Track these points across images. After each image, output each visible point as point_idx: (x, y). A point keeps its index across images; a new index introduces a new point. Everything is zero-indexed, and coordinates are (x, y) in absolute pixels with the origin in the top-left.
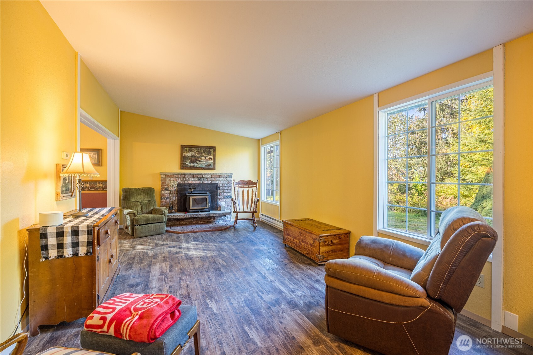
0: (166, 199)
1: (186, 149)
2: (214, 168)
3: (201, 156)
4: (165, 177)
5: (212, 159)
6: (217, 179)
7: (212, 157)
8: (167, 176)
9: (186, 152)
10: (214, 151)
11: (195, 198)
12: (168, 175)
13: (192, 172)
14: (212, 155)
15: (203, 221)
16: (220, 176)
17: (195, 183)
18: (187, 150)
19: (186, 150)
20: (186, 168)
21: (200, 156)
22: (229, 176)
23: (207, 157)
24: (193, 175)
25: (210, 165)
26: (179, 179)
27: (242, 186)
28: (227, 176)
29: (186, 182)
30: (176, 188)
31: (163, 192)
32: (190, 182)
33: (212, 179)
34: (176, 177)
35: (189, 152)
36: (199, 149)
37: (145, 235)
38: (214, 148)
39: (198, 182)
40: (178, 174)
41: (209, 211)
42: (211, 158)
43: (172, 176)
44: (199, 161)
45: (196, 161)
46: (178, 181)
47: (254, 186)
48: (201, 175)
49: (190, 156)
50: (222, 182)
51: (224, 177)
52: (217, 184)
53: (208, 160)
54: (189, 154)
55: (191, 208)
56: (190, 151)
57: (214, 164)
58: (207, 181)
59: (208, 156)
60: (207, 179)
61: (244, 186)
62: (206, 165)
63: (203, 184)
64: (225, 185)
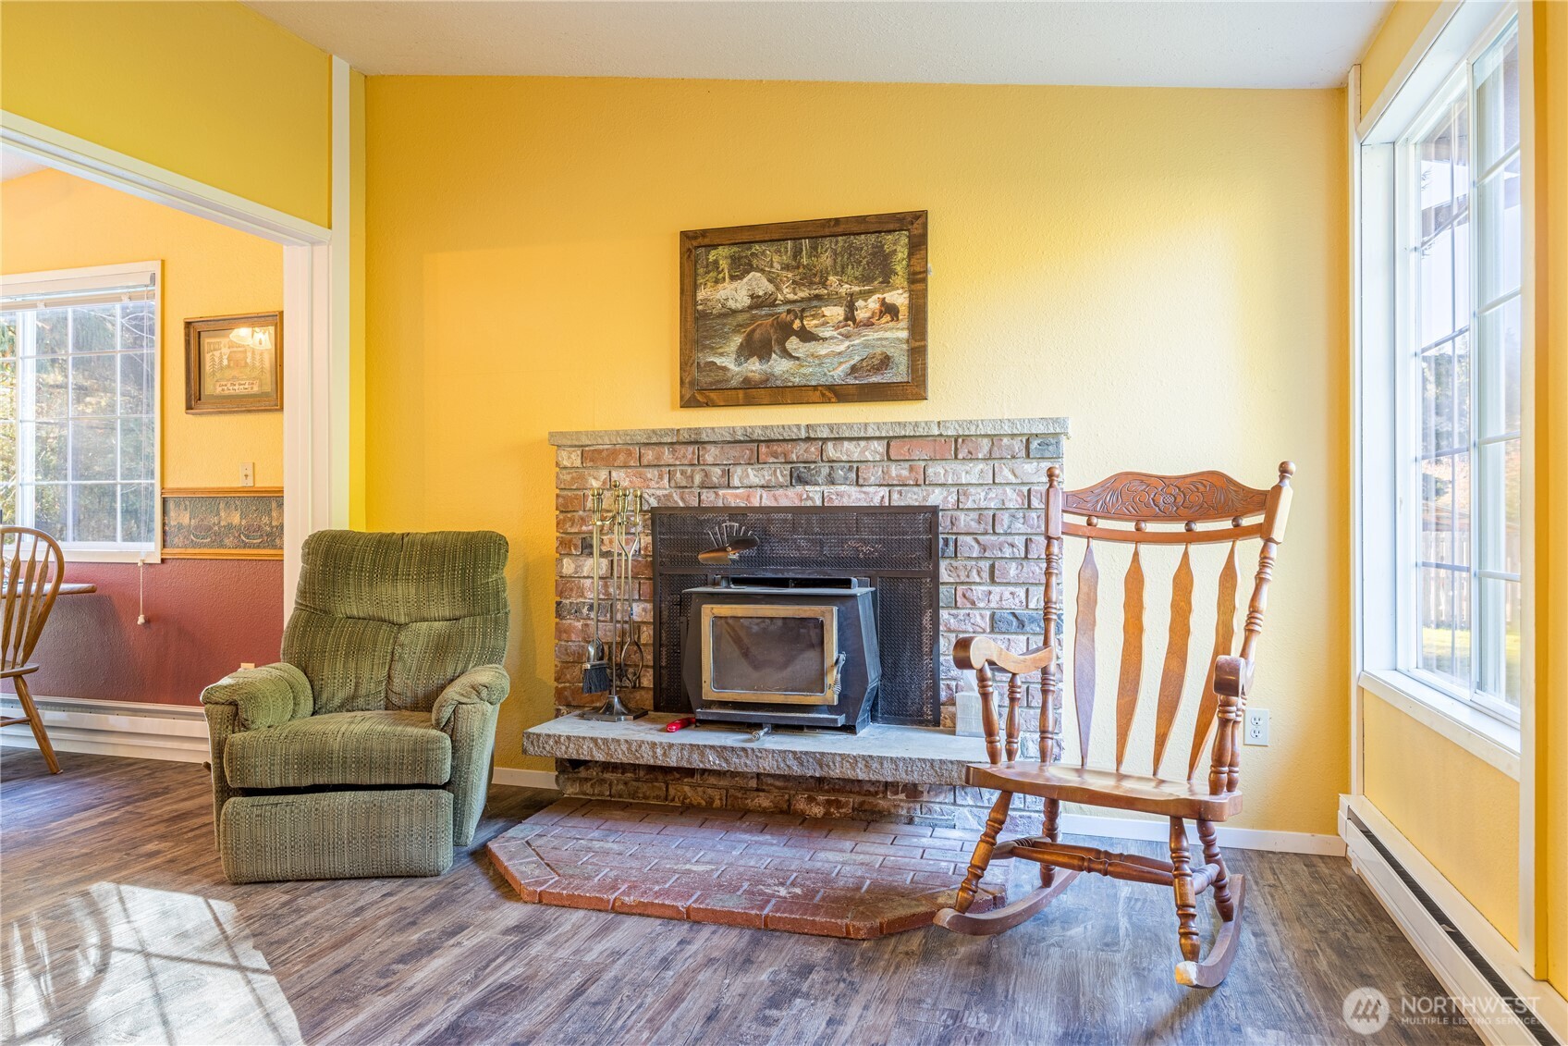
0: (585, 611)
1: (711, 258)
2: (913, 388)
3: (818, 297)
4: (578, 463)
5: (903, 313)
6: (937, 471)
7: (899, 298)
8: (593, 455)
9: (717, 282)
10: (918, 244)
11: (736, 618)
12: (600, 452)
13: (746, 424)
14: (900, 279)
15: (829, 802)
16: (957, 445)
17: (765, 499)
18: (724, 264)
19: (716, 262)
20: (713, 395)
21: (809, 299)
22: (1034, 444)
23: (860, 303)
24: (756, 446)
25: (886, 362)
26: (661, 477)
27: (1130, 526)
28: (1018, 446)
29: (709, 498)
30: (647, 540)
31: (568, 566)
32: (733, 498)
33: (894, 470)
34: (645, 462)
35: (733, 278)
36: (806, 243)
37: (286, 867)
38: (913, 226)
39: (790, 497)
40: (654, 441)
41: (849, 729)
42: (890, 310)
43: (622, 457)
44: (806, 336)
45: (782, 343)
46: (658, 491)
47: (1247, 521)
48: (808, 439)
49: (739, 306)
50: (978, 497)
51: (989, 458)
52: (934, 510)
53: (868, 324)
54: (735, 294)
55: (710, 692)
56: (741, 268)
57: (917, 352)
58: (853, 490)
59: (871, 293)
60: (856, 472)
61: (1151, 527)
62: (854, 369)
63: (823, 508)
64: (1005, 518)
